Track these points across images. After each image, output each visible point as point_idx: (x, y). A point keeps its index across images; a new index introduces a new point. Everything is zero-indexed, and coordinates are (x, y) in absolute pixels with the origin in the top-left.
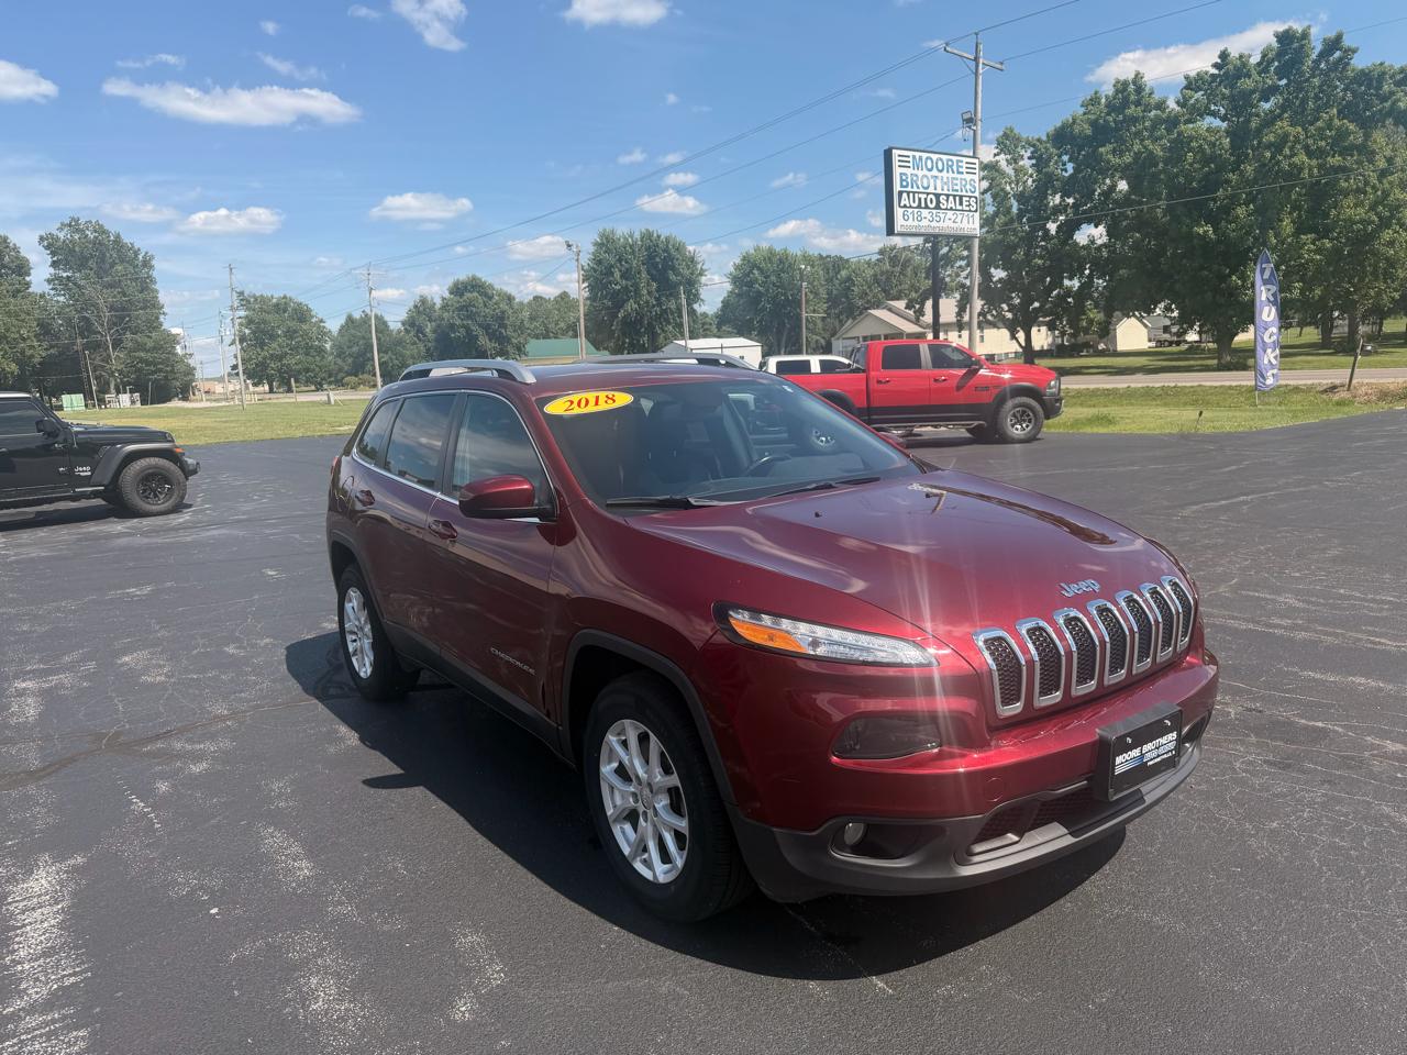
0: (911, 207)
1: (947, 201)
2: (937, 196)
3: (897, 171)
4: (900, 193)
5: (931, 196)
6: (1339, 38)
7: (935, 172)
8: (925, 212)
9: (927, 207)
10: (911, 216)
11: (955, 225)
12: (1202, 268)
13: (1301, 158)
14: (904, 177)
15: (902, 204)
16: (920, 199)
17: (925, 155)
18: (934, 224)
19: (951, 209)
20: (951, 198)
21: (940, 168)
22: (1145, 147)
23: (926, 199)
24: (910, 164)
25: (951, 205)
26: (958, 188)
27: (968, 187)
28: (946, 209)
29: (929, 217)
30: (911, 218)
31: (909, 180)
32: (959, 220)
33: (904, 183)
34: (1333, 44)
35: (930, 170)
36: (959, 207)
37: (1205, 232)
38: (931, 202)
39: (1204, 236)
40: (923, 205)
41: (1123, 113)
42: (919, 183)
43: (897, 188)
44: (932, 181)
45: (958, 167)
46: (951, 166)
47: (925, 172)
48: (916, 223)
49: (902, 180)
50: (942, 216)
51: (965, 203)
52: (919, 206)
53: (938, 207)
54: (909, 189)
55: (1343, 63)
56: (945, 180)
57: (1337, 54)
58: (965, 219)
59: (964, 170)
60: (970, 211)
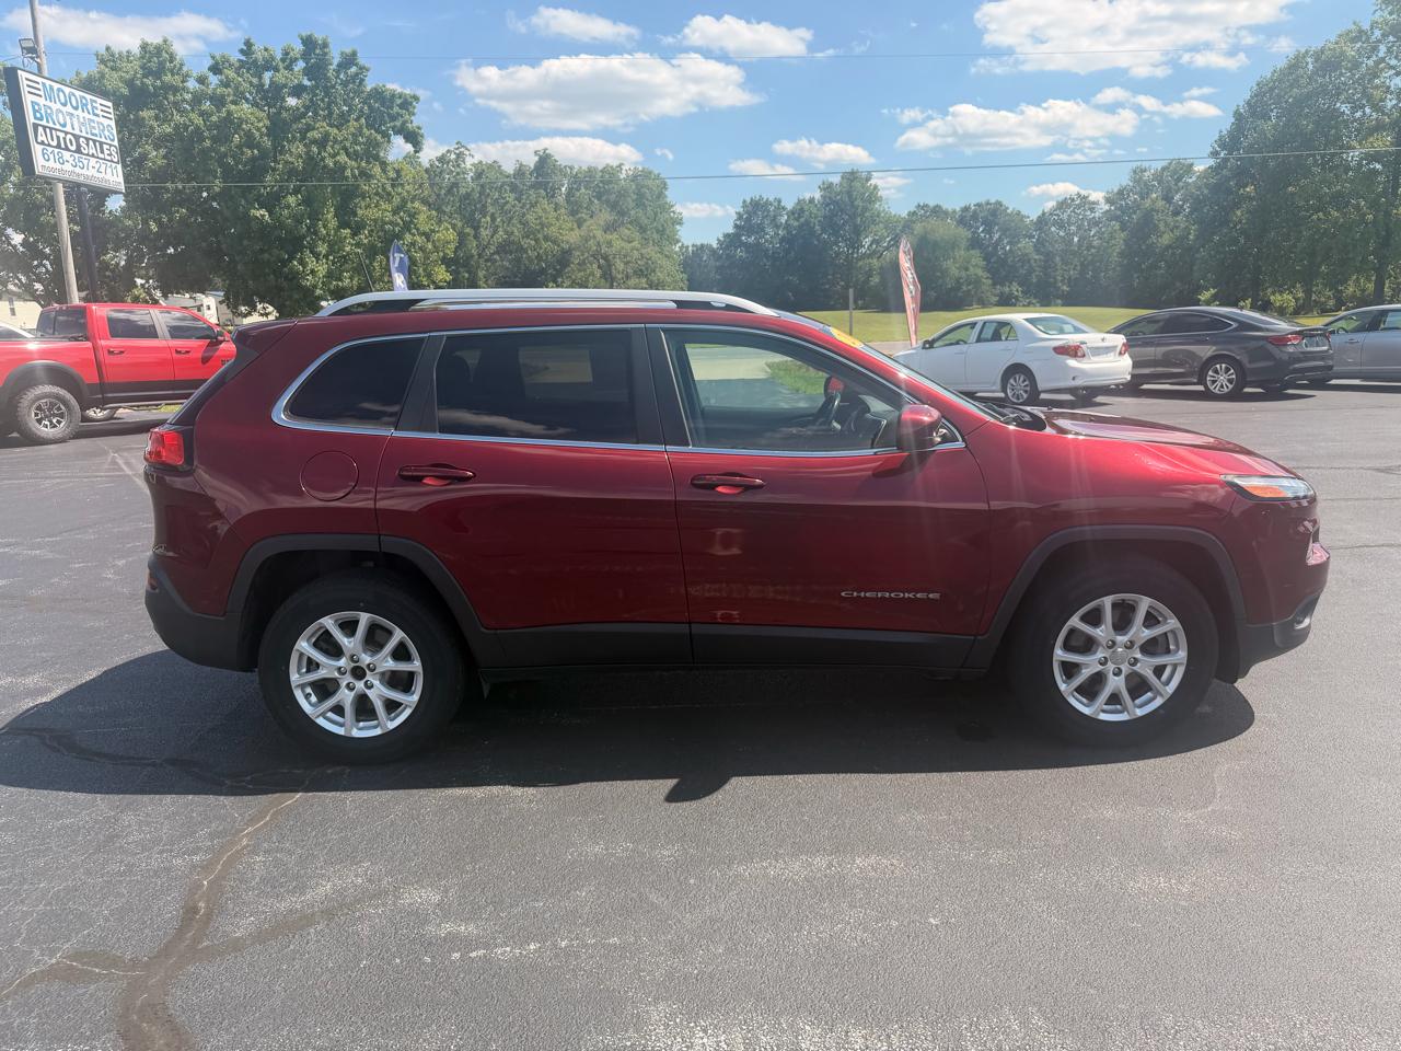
0: (49, 145)
1: (88, 145)
2: (77, 137)
3: (28, 99)
4: (36, 126)
5: (69, 136)
6: (354, 54)
7: (69, 109)
8: (66, 155)
9: (67, 149)
10: (51, 156)
11: (100, 176)
12: (262, 251)
13: (343, 158)
14: (37, 108)
15: (39, 141)
16: (58, 137)
17: (56, 86)
18: (77, 170)
19: (93, 156)
20: (91, 143)
21: (74, 104)
22: (190, 120)
23: (64, 139)
24: (41, 93)
25: (92, 151)
26: (96, 132)
27: (107, 133)
28: (88, 155)
29: (71, 162)
30: (52, 159)
31: (43, 112)
32: (102, 169)
33: (38, 115)
34: (349, 60)
35: (65, 105)
36: (101, 156)
37: (263, 216)
38: (72, 145)
39: (260, 220)
40: (63, 146)
41: (160, 78)
42: (54, 117)
43: (30, 119)
44: (68, 118)
45: (93, 107)
46: (86, 105)
47: (59, 106)
48: (58, 166)
49: (35, 111)
50: (85, 162)
51: (106, 152)
52: (58, 146)
53: (78, 150)
54: (44, 123)
55: (358, 79)
56: (82, 120)
57: (354, 69)
58: (109, 170)
59: (98, 112)
60: (112, 161)
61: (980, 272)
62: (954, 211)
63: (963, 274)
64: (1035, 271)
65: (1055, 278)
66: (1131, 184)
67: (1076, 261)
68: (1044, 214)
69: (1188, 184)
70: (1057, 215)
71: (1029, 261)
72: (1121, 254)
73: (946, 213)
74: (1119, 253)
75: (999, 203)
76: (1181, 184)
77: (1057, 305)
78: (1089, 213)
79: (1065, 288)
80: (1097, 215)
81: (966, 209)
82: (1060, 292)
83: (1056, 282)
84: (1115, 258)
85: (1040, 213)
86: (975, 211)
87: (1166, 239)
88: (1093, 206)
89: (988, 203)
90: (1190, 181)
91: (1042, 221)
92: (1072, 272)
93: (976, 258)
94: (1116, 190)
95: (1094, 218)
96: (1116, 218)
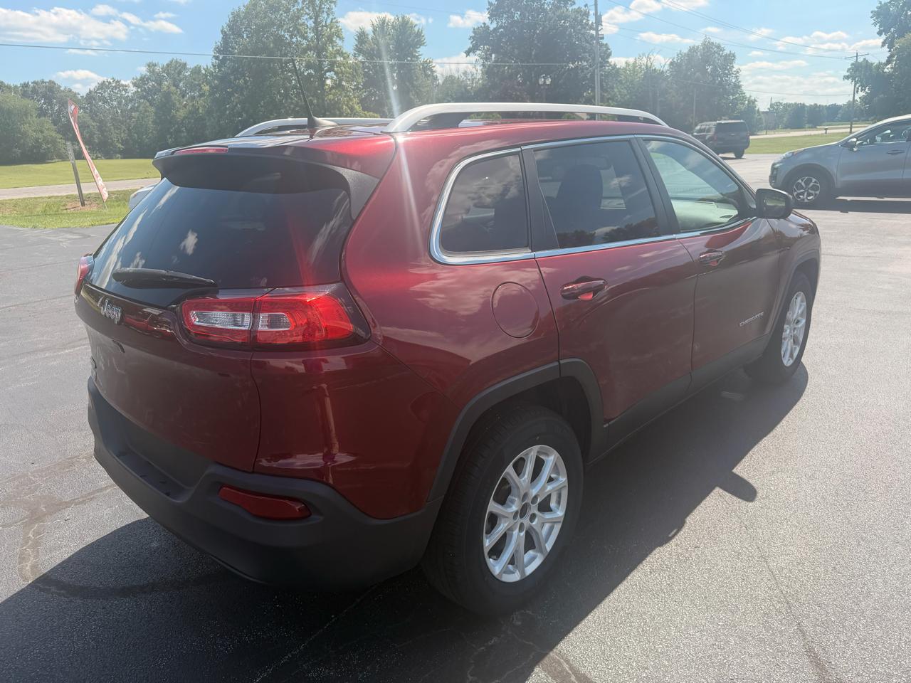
61: (54, 134)
62: (16, 86)
63: (40, 136)
64: (95, 134)
65: (111, 139)
66: (148, 74)
67: (123, 127)
68: (90, 92)
69: (186, 77)
70: (99, 93)
71: (88, 126)
72: (154, 122)
73: (9, 87)
74: (152, 122)
75: (52, 82)
76: (181, 76)
77: (118, 158)
78: (123, 93)
79: (120, 145)
80: (130, 94)
81: (26, 85)
82: (118, 149)
83: (113, 141)
84: (151, 125)
85: (88, 91)
86: (34, 87)
87: (181, 114)
88: (125, 88)
89: (43, 82)
90: (187, 74)
91: (90, 97)
92: (122, 135)
93: (47, 123)
94: (139, 78)
95: (128, 96)
96: (145, 98)
